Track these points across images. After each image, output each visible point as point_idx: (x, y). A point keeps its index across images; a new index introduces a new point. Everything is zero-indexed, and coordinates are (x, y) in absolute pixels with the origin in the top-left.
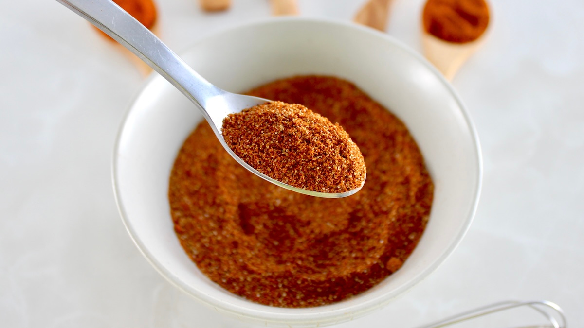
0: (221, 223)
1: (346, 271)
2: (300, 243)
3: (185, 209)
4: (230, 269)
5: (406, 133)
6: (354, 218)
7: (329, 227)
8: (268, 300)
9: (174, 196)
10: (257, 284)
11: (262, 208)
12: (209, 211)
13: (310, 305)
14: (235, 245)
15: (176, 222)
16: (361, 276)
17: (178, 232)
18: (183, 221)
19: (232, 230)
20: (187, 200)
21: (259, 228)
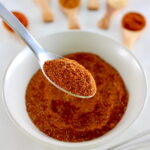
0: (45, 108)
1: (93, 128)
2: (75, 116)
3: (31, 102)
4: (47, 126)
5: (118, 75)
6: (97, 107)
7: (87, 110)
8: (61, 139)
9: (27, 97)
10: (58, 132)
11: (61, 102)
12: (40, 103)
13: (78, 141)
14: (50, 116)
15: (27, 107)
16: (99, 130)
17: (28, 111)
18: (30, 106)
19: (49, 111)
20: (32, 98)
21: (59, 110)
